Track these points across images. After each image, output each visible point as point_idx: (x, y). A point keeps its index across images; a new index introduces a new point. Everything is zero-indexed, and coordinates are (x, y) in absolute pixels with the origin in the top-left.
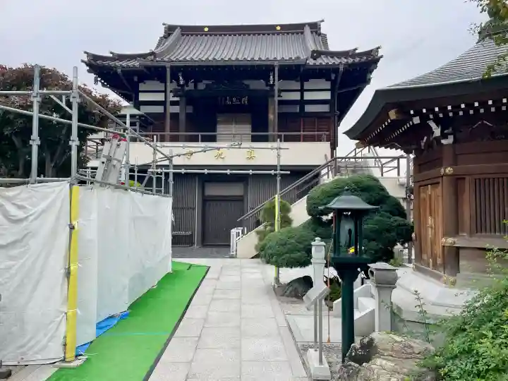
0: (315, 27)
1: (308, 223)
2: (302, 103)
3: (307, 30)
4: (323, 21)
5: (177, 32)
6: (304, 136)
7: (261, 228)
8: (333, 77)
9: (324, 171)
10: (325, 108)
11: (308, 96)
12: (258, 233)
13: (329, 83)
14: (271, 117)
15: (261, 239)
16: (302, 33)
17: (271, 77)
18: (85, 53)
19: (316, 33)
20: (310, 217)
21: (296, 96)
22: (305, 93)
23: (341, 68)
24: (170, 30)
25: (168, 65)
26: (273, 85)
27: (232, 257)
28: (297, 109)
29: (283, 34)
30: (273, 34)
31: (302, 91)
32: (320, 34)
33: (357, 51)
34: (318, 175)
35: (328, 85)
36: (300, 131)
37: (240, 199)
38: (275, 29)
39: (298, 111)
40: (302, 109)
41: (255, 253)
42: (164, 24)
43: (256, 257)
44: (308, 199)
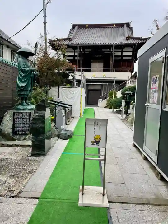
0: (128, 25)
1: (121, 97)
2: (122, 56)
3: (125, 26)
4: (131, 22)
5: (77, 27)
6: (122, 70)
7: (108, 99)
8: (133, 47)
9: (128, 82)
10: (130, 58)
11: (124, 54)
12: (107, 100)
13: (132, 49)
14: (111, 62)
15: (108, 102)
16: (123, 27)
17: (112, 49)
18: (49, 39)
19: (129, 27)
20: (122, 95)
21: (120, 54)
22: (123, 52)
23: (136, 45)
24: (74, 26)
25: (78, 46)
26: (113, 51)
27: (99, 107)
28: (120, 58)
29: (116, 27)
30: (112, 27)
31: (122, 52)
32: (130, 28)
33: (143, 38)
34: (126, 83)
35: (131, 50)
36: (120, 68)
37: (100, 90)
38: (113, 26)
39: (120, 59)
40: (122, 58)
41: (106, 106)
42: (72, 24)
43: (106, 107)
44: (122, 91)
